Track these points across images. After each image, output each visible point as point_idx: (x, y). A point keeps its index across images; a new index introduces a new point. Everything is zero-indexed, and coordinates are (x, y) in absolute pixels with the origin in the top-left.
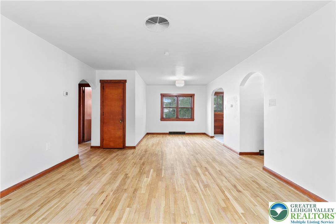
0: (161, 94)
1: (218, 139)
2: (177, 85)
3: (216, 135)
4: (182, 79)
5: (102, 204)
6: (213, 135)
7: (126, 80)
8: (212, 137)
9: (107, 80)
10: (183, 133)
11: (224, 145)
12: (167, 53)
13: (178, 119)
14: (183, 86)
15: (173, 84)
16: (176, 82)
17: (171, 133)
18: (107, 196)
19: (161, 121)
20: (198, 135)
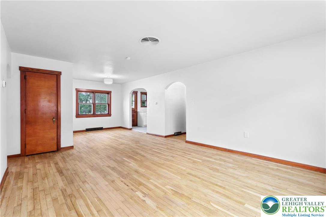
0: (76, 89)
1: (136, 130)
2: (106, 83)
3: (134, 127)
4: (111, 77)
5: (128, 186)
6: (131, 127)
7: (61, 72)
8: (131, 129)
9: (32, 69)
10: (101, 129)
11: (147, 134)
12: (129, 58)
13: (94, 115)
14: (111, 83)
15: (102, 81)
16: (105, 80)
17: (88, 130)
18: (122, 182)
19: (76, 118)
20: (115, 129)
